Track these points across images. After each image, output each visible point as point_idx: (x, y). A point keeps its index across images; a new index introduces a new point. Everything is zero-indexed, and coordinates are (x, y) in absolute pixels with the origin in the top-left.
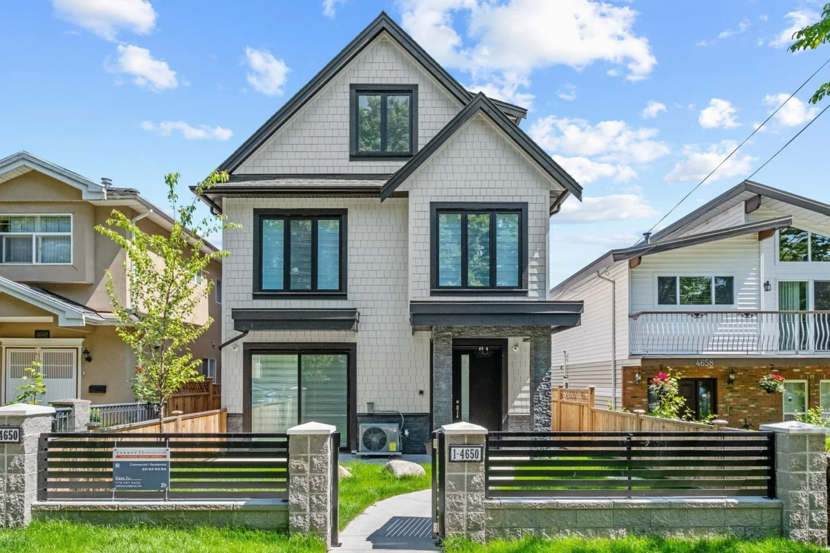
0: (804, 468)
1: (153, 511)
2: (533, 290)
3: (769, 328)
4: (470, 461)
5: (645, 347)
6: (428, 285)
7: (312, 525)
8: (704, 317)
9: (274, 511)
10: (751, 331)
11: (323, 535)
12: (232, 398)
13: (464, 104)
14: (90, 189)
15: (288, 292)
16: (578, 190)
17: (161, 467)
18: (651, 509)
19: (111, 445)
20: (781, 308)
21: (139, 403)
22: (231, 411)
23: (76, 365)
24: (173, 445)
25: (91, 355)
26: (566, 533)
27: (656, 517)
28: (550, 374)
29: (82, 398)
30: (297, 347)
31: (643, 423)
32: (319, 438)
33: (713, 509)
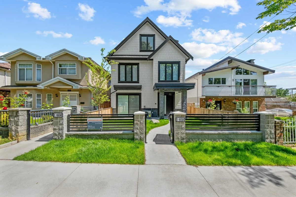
0: (269, 123)
1: (98, 135)
2: (181, 81)
3: (234, 89)
4: (181, 122)
5: (206, 94)
6: (158, 80)
7: (140, 138)
8: (220, 87)
9: (130, 134)
10: (230, 90)
11: (143, 141)
12: (113, 105)
13: (166, 39)
14: (80, 57)
15: (126, 82)
16: (192, 58)
17: (100, 123)
18: (228, 134)
19: (87, 117)
20: (236, 85)
21: (92, 106)
22: (113, 108)
23: (77, 98)
24: (103, 117)
25: (81, 95)
26: (206, 140)
27: (230, 136)
28: (187, 100)
29: (79, 105)
30: (128, 94)
31: (210, 111)
32: (141, 115)
33: (244, 134)
